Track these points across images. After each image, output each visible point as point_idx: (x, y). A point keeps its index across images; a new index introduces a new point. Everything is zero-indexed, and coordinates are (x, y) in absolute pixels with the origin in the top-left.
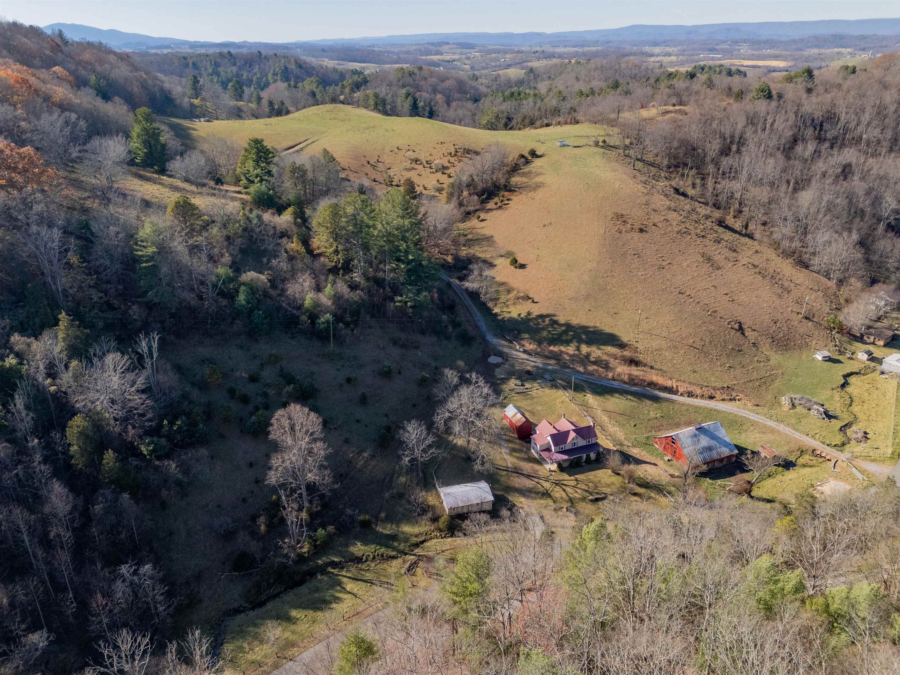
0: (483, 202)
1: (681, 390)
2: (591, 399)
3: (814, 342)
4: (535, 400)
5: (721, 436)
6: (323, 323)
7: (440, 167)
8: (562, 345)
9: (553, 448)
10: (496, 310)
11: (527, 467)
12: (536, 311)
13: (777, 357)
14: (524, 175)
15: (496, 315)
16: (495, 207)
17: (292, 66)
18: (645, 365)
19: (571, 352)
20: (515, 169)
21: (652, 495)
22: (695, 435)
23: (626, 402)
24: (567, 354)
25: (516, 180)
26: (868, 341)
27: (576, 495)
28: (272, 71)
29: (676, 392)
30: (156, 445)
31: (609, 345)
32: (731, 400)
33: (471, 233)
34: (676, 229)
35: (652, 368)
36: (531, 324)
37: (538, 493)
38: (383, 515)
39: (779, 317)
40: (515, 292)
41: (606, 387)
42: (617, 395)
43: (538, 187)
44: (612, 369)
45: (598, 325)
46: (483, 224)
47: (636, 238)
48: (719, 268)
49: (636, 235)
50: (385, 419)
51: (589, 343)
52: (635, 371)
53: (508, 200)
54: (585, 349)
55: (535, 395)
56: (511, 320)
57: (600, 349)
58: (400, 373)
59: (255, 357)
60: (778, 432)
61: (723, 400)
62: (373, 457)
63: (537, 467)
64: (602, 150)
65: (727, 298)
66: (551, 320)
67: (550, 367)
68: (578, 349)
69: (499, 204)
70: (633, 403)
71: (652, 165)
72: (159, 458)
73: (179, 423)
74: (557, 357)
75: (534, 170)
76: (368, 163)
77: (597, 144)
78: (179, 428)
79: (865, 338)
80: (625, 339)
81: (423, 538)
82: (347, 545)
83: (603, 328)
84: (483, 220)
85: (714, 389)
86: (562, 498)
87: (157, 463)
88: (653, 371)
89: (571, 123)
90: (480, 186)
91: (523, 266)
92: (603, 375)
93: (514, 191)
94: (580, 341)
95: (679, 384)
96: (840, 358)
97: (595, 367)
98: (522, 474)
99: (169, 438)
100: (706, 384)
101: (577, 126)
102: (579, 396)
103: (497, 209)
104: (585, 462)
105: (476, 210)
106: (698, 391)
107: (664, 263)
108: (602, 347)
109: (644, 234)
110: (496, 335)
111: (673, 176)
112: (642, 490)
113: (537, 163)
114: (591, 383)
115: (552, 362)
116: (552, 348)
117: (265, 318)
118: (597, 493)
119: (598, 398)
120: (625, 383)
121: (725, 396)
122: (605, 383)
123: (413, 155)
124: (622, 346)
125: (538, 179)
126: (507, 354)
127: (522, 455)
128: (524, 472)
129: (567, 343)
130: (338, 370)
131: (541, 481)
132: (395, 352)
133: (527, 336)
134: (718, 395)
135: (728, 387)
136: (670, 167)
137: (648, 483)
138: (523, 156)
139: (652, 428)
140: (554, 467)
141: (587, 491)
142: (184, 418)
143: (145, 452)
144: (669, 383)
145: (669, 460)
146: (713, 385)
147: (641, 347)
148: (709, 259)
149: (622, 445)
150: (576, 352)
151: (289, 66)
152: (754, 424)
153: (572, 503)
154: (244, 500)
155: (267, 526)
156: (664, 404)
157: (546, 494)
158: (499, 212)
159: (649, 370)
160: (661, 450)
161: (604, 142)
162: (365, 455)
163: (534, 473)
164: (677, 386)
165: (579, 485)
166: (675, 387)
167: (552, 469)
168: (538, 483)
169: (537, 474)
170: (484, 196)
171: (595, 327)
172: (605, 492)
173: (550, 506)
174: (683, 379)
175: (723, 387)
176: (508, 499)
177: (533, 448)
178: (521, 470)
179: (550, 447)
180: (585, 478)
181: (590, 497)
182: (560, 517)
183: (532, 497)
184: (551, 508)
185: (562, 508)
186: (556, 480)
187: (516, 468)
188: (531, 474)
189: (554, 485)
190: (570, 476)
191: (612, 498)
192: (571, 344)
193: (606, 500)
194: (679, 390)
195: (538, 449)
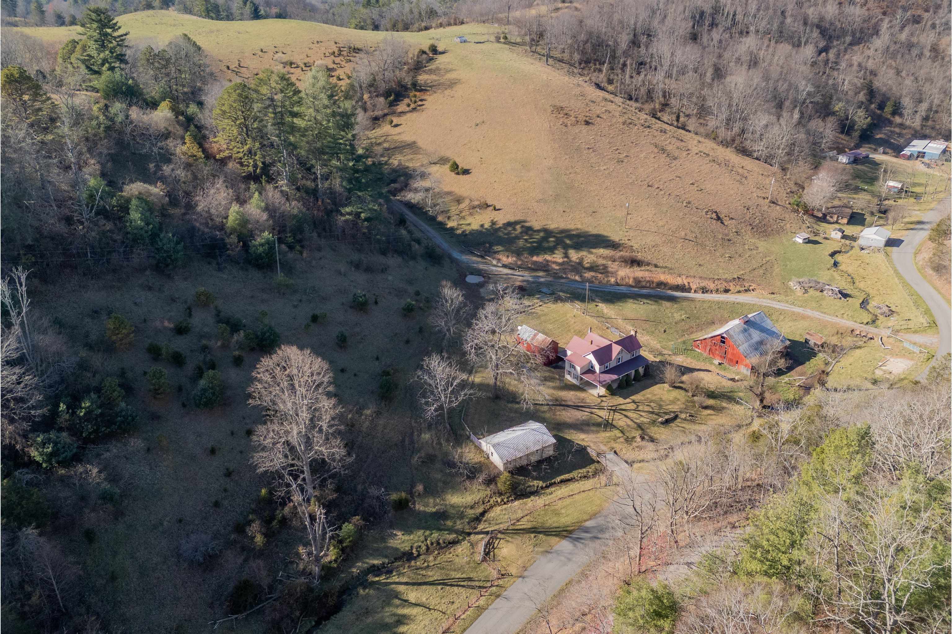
0: (392, 104)
1: (694, 287)
2: (604, 308)
3: (788, 226)
4: (543, 318)
5: (769, 328)
6: (262, 245)
7: (324, 69)
8: (546, 253)
9: (597, 368)
10: (450, 224)
11: (570, 396)
12: (501, 219)
13: (762, 243)
14: (431, 72)
15: (452, 229)
16: (408, 109)
18: (648, 264)
19: (560, 261)
20: (418, 67)
21: (724, 405)
22: (745, 330)
23: (645, 306)
24: (555, 263)
25: (422, 78)
26: (832, 220)
27: (642, 419)
29: (689, 290)
30: (56, 444)
31: (600, 248)
32: (746, 291)
33: (385, 141)
34: (621, 120)
35: (656, 266)
36: (500, 234)
37: (599, 425)
38: (420, 488)
39: (749, 203)
40: (467, 202)
41: (616, 293)
42: (631, 300)
43: (452, 84)
44: (613, 274)
45: (579, 226)
46: (397, 130)
47: (584, 131)
48: (675, 159)
49: (584, 128)
50: (377, 363)
51: (578, 247)
52: (639, 273)
53: (421, 100)
54: (574, 255)
55: (540, 313)
56: (473, 233)
57: (591, 253)
58: (376, 303)
59: (173, 300)
60: (809, 317)
61: (739, 292)
62: (378, 413)
63: (581, 395)
65: (694, 187)
66: (523, 227)
67: (542, 280)
68: (566, 256)
69: (413, 106)
70: (653, 307)
71: (562, 61)
72: (64, 463)
73: (86, 404)
74: (544, 267)
75: (441, 66)
76: (228, 68)
77: (498, 40)
78: (89, 412)
79: (828, 218)
80: (615, 237)
81: (481, 510)
82: (383, 539)
83: (587, 229)
84: (396, 126)
85: (726, 280)
86: (628, 426)
87: (62, 472)
88: (658, 269)
89: (455, 24)
90: (383, 87)
91: (466, 172)
92: (604, 281)
93: (426, 90)
94: (566, 247)
95: (689, 280)
96: (816, 238)
97: (592, 274)
98: (568, 406)
99: (73, 430)
100: (716, 277)
101: (463, 26)
102: (592, 306)
103: (410, 111)
104: (634, 380)
105: (385, 115)
106: (712, 286)
107: (621, 156)
108: (594, 251)
109: (591, 127)
110: (462, 252)
111: (586, 72)
112: (711, 402)
113: (441, 59)
114: (597, 291)
115: (541, 274)
116: (535, 258)
117: (178, 243)
118: (666, 413)
119: (612, 306)
120: (631, 286)
121: (738, 288)
122: (612, 289)
123: (285, 58)
124: (614, 245)
125: (451, 76)
126: (485, 270)
127: (557, 383)
128: (570, 403)
129: (552, 250)
130: (295, 307)
131: (594, 410)
132: (361, 278)
133: (500, 248)
134: (732, 287)
135: (739, 278)
136: (581, 64)
137: (713, 392)
138: (423, 53)
139: (683, 331)
140: (602, 391)
141: (652, 413)
142: (93, 395)
143: (38, 459)
144: (679, 281)
145: (720, 364)
146: (724, 277)
147: (636, 246)
148: (663, 150)
149: (661, 354)
150: (566, 259)
152: (781, 312)
153: (642, 429)
154: (217, 504)
155: (266, 535)
156: (685, 304)
157: (608, 425)
158: (414, 115)
159: (654, 269)
160: (705, 355)
161: (506, 37)
162: (368, 412)
163: (582, 402)
164: (689, 283)
165: (640, 408)
166: (686, 284)
167: (601, 394)
168: (592, 413)
169: (585, 403)
170: (392, 98)
171: (577, 229)
172: (673, 410)
173: (619, 438)
174: (692, 274)
175: (734, 279)
176: (566, 439)
177: (569, 373)
178: (564, 401)
179: (592, 367)
180: (643, 399)
181: (660, 420)
182: (636, 449)
183: (593, 432)
184: (622, 440)
185: (634, 437)
186: (612, 406)
187: (557, 400)
188: (579, 404)
189: (612, 412)
190: (625, 399)
191: (683, 416)
192: (556, 252)
193: (678, 420)
194: (692, 287)
195: (577, 372)
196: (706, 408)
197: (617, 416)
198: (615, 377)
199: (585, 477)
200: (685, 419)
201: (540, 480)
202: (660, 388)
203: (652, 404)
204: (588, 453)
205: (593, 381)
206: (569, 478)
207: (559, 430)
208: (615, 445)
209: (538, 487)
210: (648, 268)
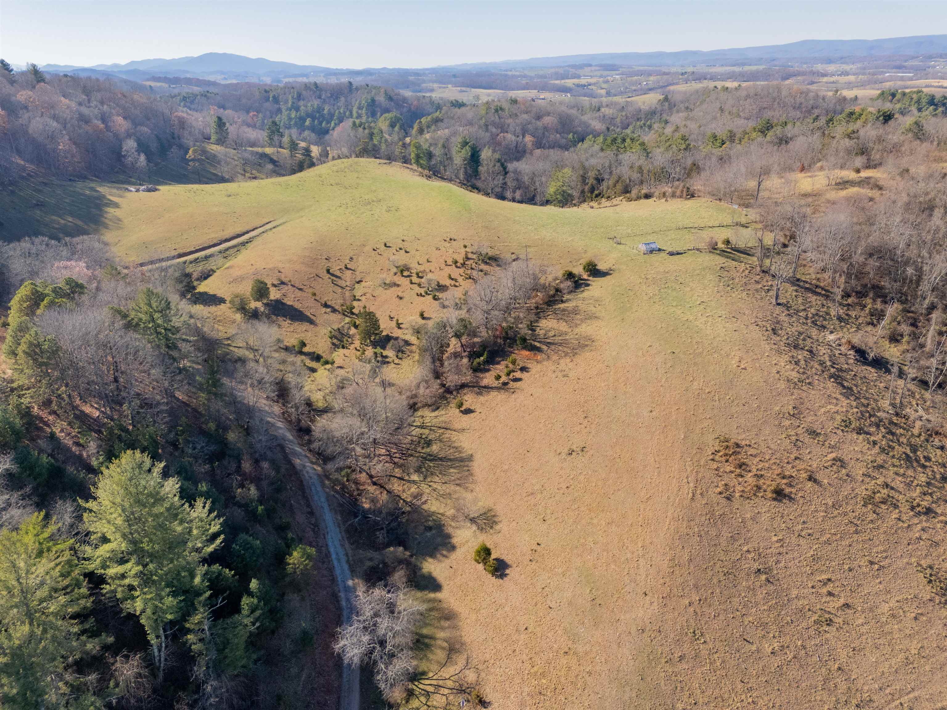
0: (476, 370)
7: (434, 285)
14: (564, 314)
16: (496, 384)
17: (381, 99)
20: (551, 301)
25: (547, 325)
28: (357, 104)
33: (439, 439)
34: (862, 491)
40: (461, 663)
43: (579, 347)
46: (464, 420)
47: (765, 518)
49: (767, 510)
53: (523, 369)
64: (720, 260)
69: (504, 379)
71: (813, 289)
75: (582, 306)
77: (713, 248)
84: (468, 411)
89: (681, 197)
90: (481, 334)
91: (499, 570)
93: (539, 350)
101: (690, 203)
103: (498, 389)
105: (463, 386)
109: (785, 507)
111: (853, 314)
113: (595, 288)
125: (585, 329)
136: (849, 296)
138: (570, 275)
151: (377, 98)
158: (502, 394)
161: (728, 242)
170: (482, 358)
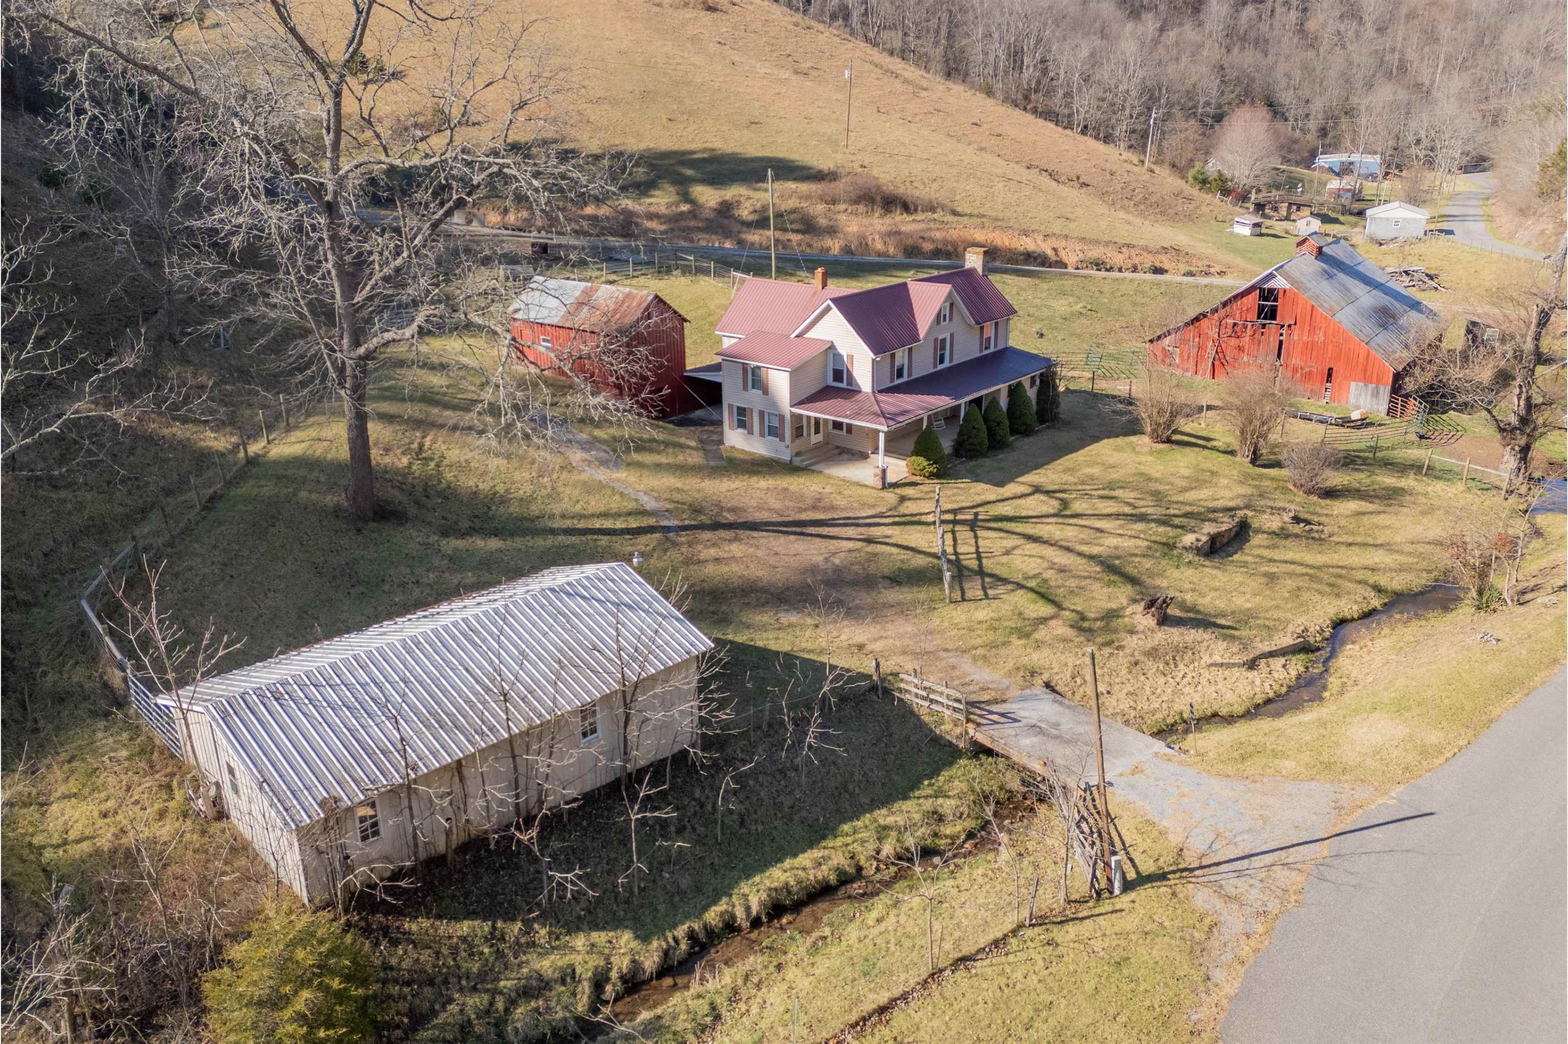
1: (1071, 258)
3: (1205, 209)
8: (623, 198)
9: (864, 369)
11: (756, 493)
12: (489, 139)
19: (667, 211)
24: (651, 216)
26: (1276, 216)
27: (1112, 541)
29: (1060, 264)
35: (955, 213)
41: (855, 264)
44: (832, 231)
45: (717, 146)
51: (718, 180)
52: (907, 223)
54: (708, 196)
57: (760, 190)
66: (553, 150)
79: (1267, 211)
80: (823, 162)
86: (1061, 572)
88: (964, 219)
92: (815, 246)
94: (683, 182)
95: (1054, 243)
96: (1272, 231)
97: (766, 233)
100: (1121, 242)
106: (1118, 259)
108: (767, 186)
118: (1197, 517)
121: (1185, 267)
122: (841, 257)
124: (824, 176)
128: (759, 518)
129: (641, 190)
131: (876, 531)
141: (1143, 518)
144: (1029, 244)
146: (1139, 244)
150: (685, 208)
153: (1133, 581)
157: (966, 577)
159: (950, 218)
160: (1200, 378)
163: (814, 508)
164: (1055, 249)
165: (1078, 506)
166: (1050, 252)
167: (891, 478)
168: (869, 541)
169: (833, 508)
171: (714, 150)
172: (1219, 504)
173: (1044, 620)
174: (1058, 232)
175: (1164, 248)
176: (765, 656)
177: (742, 418)
178: (733, 510)
179: (838, 375)
180: (1071, 479)
181: (1189, 539)
182: (1151, 666)
183: (903, 609)
184: (1059, 628)
185: (1111, 615)
186: (954, 512)
187: (697, 510)
188: (804, 516)
189: (964, 534)
190: (1001, 484)
191: (1273, 523)
192: (657, 193)
193: (1257, 540)
194: (1065, 259)
195: (774, 404)
196: (1330, 494)
197: (990, 541)
198: (942, 402)
199: (927, 853)
200: (1283, 534)
201: (614, 923)
202: (1119, 449)
203: (1118, 493)
204: (908, 713)
205: (856, 415)
206: (826, 873)
207: (723, 620)
208: (1038, 658)
209: (599, 983)
210: (935, 216)
